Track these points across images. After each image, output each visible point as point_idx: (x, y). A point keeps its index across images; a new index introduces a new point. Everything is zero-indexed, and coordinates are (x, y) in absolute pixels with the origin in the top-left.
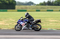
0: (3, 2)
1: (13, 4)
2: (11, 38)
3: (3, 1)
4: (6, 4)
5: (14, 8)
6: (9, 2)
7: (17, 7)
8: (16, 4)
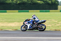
0: (46, 3)
1: (56, 4)
2: (53, 40)
3: (46, 1)
4: (49, 4)
5: (56, 9)
6: (52, 2)
7: (59, 7)
8: (59, 4)
